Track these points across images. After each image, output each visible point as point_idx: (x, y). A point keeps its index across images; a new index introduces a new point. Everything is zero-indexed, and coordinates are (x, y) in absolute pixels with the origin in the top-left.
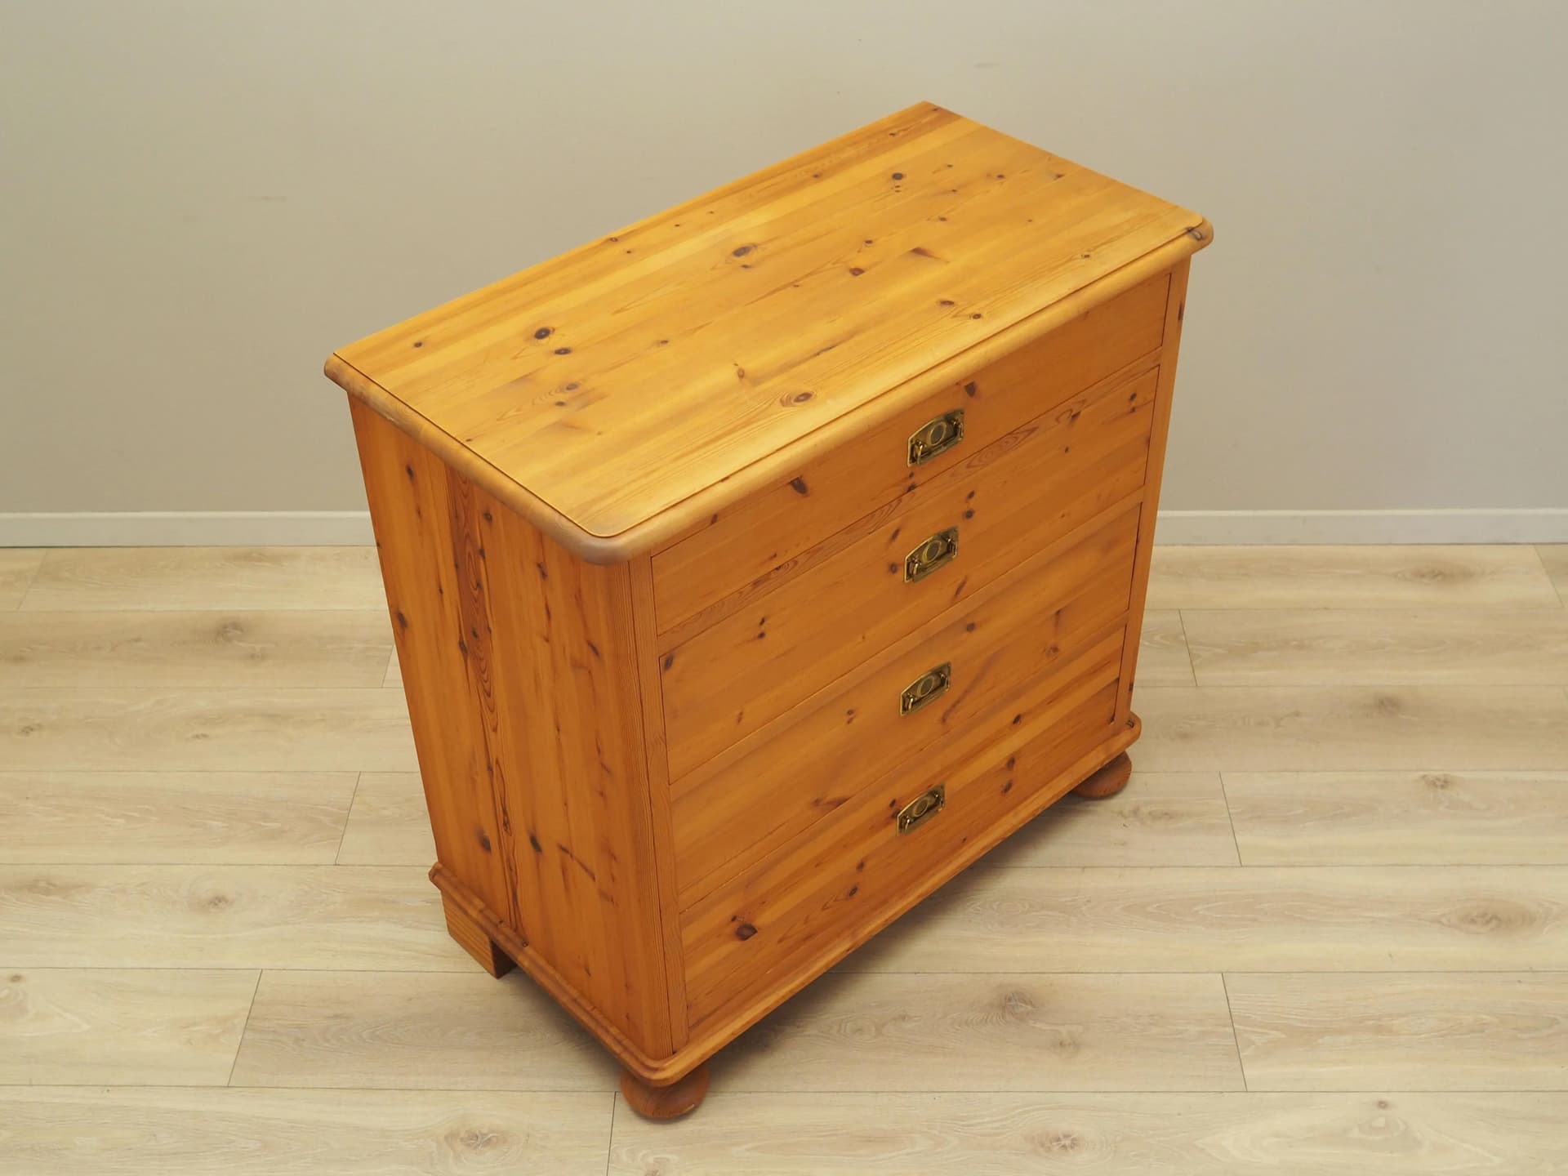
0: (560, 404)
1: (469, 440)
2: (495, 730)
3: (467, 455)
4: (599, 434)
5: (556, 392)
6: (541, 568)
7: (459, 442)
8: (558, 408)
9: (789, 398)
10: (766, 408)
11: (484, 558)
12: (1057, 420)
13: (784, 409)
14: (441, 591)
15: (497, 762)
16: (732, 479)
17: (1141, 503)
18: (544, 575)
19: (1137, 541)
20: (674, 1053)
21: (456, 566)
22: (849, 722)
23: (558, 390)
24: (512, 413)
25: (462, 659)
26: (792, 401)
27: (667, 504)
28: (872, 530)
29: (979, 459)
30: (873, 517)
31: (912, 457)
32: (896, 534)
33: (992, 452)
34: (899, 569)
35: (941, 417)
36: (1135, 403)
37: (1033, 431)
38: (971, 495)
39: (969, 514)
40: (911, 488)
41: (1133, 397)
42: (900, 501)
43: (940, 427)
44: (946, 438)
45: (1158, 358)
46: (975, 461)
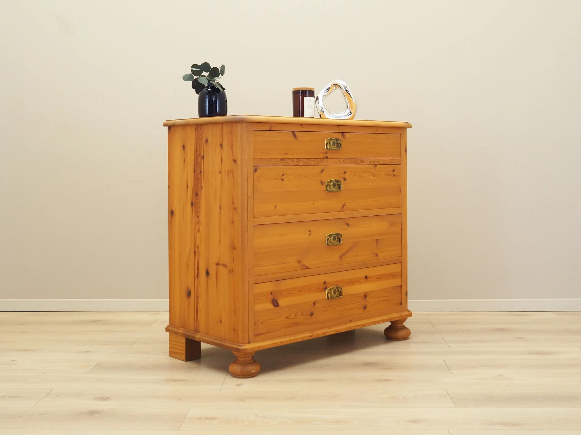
2: (199, 232)
6: (221, 146)
11: (204, 159)
12: (370, 162)
15: (198, 247)
17: (401, 214)
18: (222, 147)
20: (249, 343)
22: (310, 235)
25: (191, 208)
28: (315, 164)
29: (347, 161)
30: (316, 160)
31: (326, 147)
32: (322, 171)
33: (351, 161)
34: (324, 184)
35: (335, 138)
36: (394, 173)
37: (363, 162)
38: (345, 172)
39: (345, 179)
40: (327, 158)
41: (394, 171)
42: (324, 160)
43: (334, 141)
44: (337, 147)
45: (400, 161)
46: (345, 161)
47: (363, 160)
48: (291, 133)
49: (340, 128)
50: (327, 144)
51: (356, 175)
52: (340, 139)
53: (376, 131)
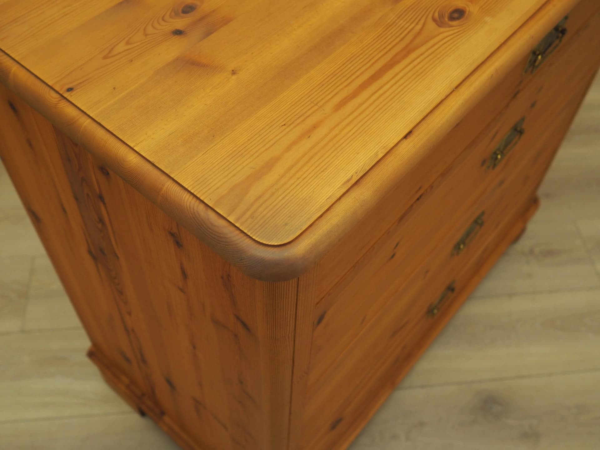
0: (178, 33)
1: (70, 90)
3: (70, 111)
4: (234, 72)
5: (171, 17)
6: (175, 237)
7: (57, 92)
8: (176, 38)
9: (441, 16)
10: (422, 29)
11: (104, 204)
13: (442, 30)
14: (64, 211)
16: (415, 133)
21: (76, 199)
23: (173, 14)
24: (121, 47)
26: (446, 19)
27: (348, 181)
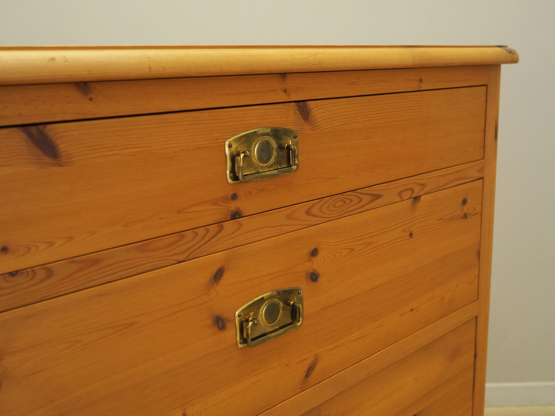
12: (400, 194)
17: (476, 317)
19: (475, 356)
28: (182, 257)
29: (320, 209)
30: (183, 237)
31: (233, 171)
32: (218, 275)
33: (334, 206)
34: (228, 325)
35: (269, 130)
36: (467, 209)
37: (377, 197)
38: (314, 253)
39: (314, 277)
40: (236, 215)
41: (464, 202)
42: (221, 228)
43: (268, 143)
44: (278, 162)
45: (481, 171)
46: (315, 210)
47: (374, 190)
48: (19, 135)
49: (290, 83)
50: (233, 158)
51: (353, 250)
52: (291, 127)
53: (421, 81)
